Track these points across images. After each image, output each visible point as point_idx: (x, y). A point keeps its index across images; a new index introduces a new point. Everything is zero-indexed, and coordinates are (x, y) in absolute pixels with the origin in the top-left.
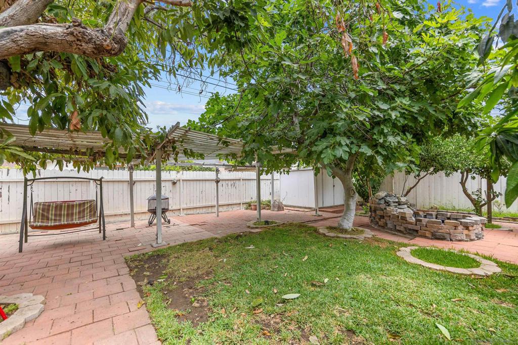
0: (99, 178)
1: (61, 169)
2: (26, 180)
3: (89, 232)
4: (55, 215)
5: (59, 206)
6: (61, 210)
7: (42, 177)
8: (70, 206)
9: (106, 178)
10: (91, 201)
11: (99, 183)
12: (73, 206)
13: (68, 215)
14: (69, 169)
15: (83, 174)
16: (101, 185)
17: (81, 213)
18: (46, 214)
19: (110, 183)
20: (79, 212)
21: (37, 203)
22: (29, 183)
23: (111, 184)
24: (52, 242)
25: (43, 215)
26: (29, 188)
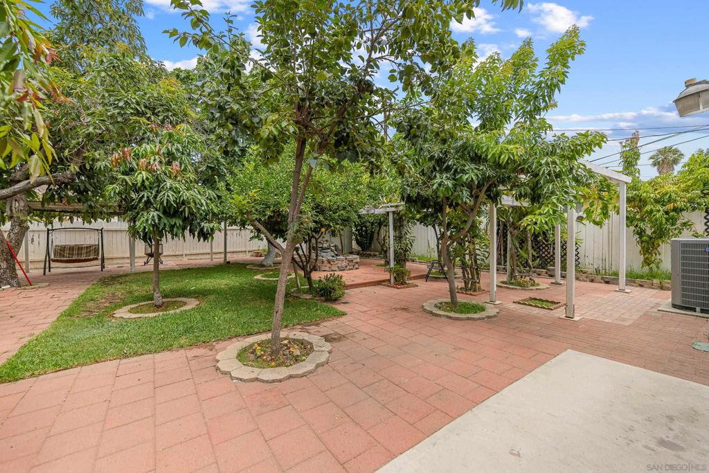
0: (100, 228)
1: (72, 222)
2: (48, 230)
3: (94, 266)
4: (69, 254)
5: (72, 248)
6: (73, 251)
7: (63, 227)
8: (80, 248)
9: (105, 228)
10: (95, 245)
11: (100, 232)
12: (82, 248)
13: (78, 254)
14: (78, 221)
15: (87, 225)
16: (102, 233)
17: (88, 253)
18: (62, 253)
19: (109, 232)
20: (87, 253)
21: (56, 246)
22: (50, 232)
23: (110, 234)
24: (66, 272)
25: (60, 254)
26: (50, 235)
